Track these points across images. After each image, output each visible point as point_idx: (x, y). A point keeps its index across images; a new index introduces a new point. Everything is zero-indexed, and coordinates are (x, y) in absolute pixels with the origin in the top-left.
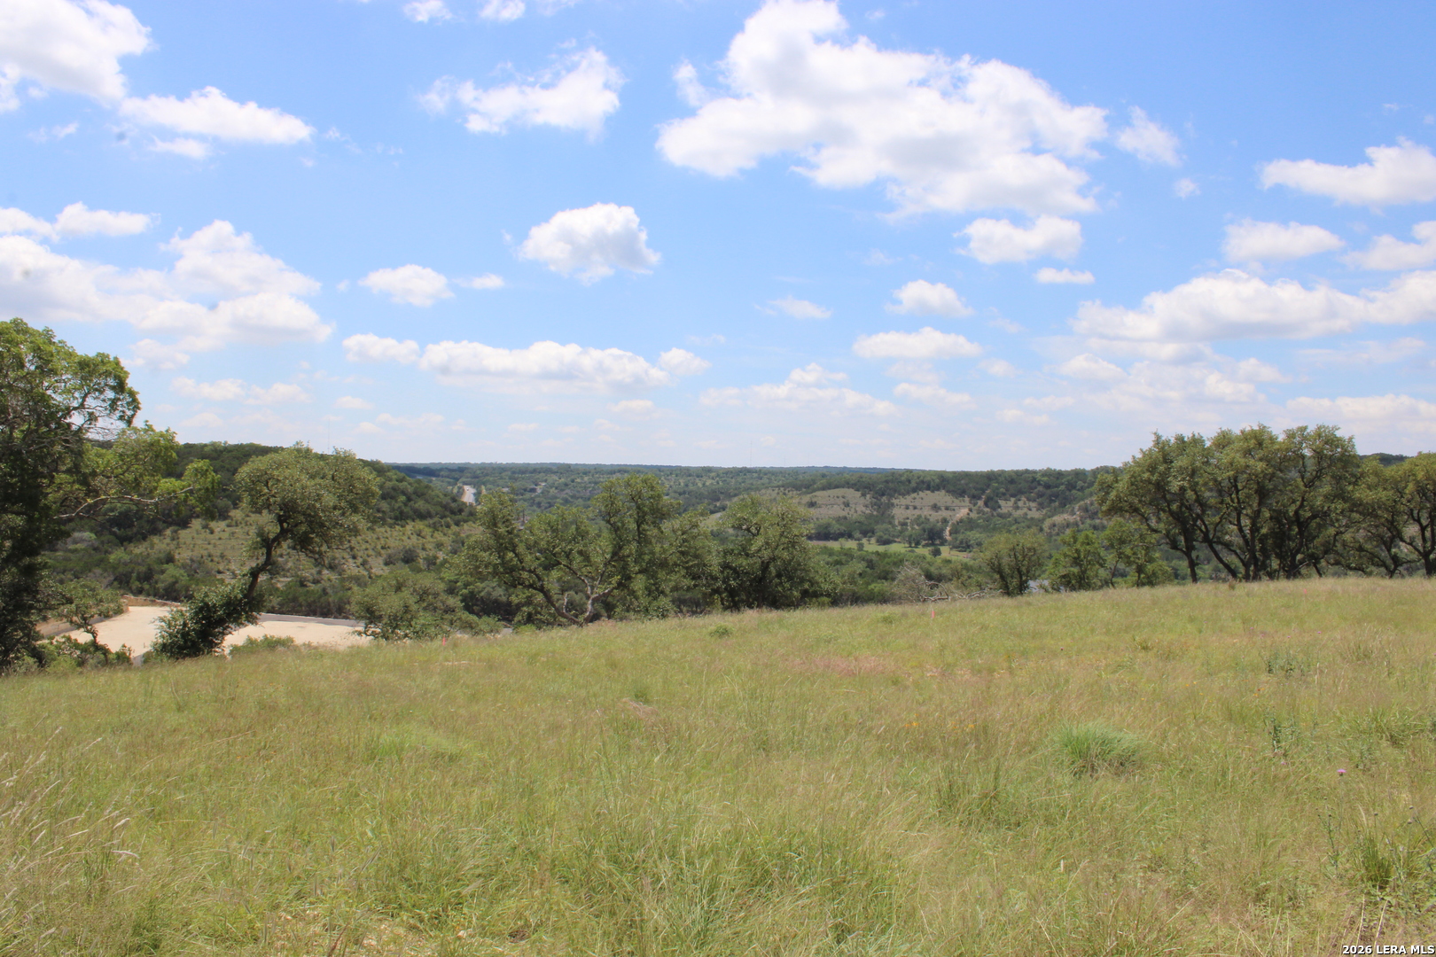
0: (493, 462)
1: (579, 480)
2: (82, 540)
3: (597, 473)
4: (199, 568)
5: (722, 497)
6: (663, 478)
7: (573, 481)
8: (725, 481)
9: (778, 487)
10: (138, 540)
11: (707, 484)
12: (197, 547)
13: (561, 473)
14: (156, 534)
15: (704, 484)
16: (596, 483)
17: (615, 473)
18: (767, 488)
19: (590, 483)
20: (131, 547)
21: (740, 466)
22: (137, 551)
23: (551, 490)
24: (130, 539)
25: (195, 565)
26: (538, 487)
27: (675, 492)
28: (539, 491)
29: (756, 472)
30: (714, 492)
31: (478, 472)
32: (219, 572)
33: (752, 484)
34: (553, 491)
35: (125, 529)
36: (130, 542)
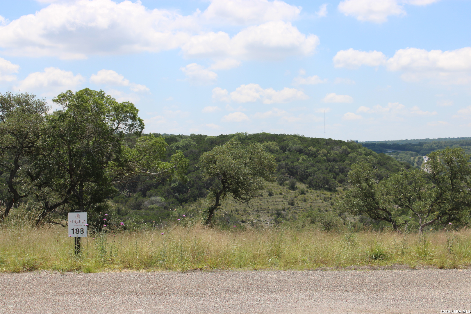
2: (156, 202)
4: (229, 219)
10: (191, 201)
12: (228, 205)
14: (202, 197)
20: (187, 206)
22: (191, 209)
24: (185, 201)
25: (227, 217)
32: (243, 222)
35: (183, 194)
36: (186, 202)
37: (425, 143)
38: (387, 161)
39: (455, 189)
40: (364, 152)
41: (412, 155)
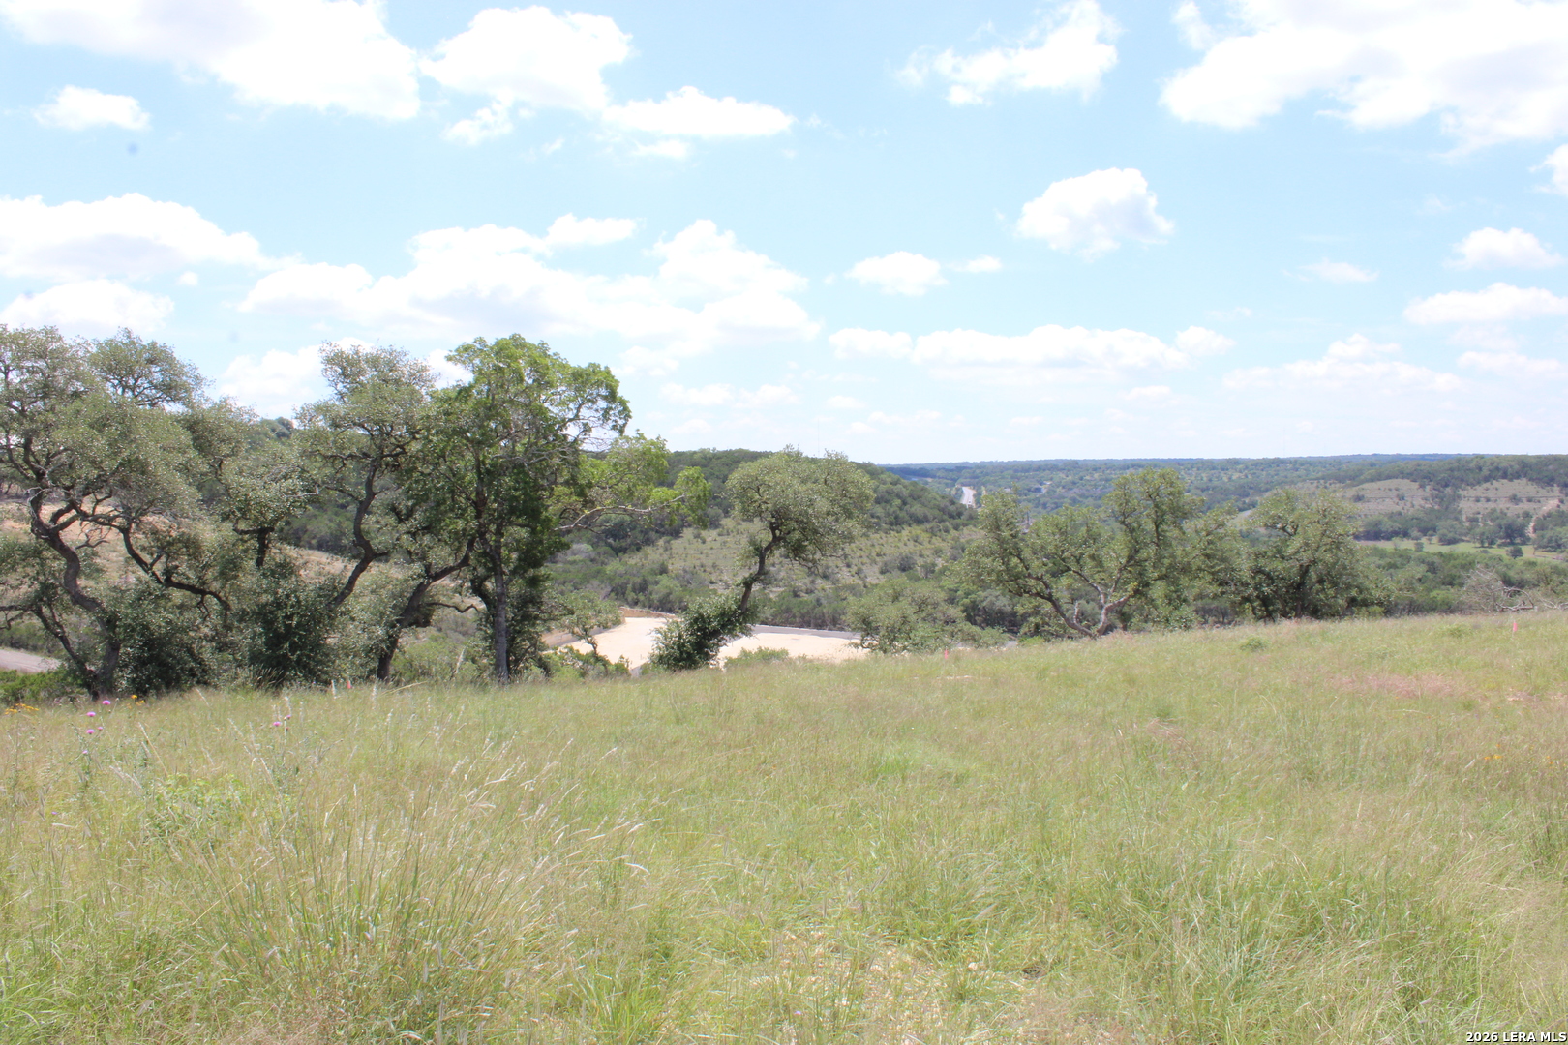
0: (994, 460)
1: (1088, 478)
2: (580, 552)
3: (1108, 469)
4: (692, 579)
5: (1251, 492)
6: (1182, 473)
7: (1081, 479)
8: (1255, 474)
9: (1318, 479)
10: (633, 551)
11: (1234, 478)
12: (689, 556)
13: (1068, 470)
14: (649, 545)
15: (1230, 479)
16: (1107, 480)
17: (1128, 468)
18: (1304, 480)
19: (1100, 480)
20: (626, 558)
21: (1271, 456)
22: (632, 562)
23: (1058, 490)
24: (623, 550)
25: (688, 576)
26: (1043, 487)
27: (1197, 488)
28: (1044, 490)
29: (1291, 463)
30: (1242, 486)
31: (978, 471)
32: (712, 583)
33: (1286, 477)
34: (1059, 490)
35: (619, 540)
36: (625, 553)
37: (965, 468)
38: (922, 493)
40: (888, 480)
41: (947, 485)
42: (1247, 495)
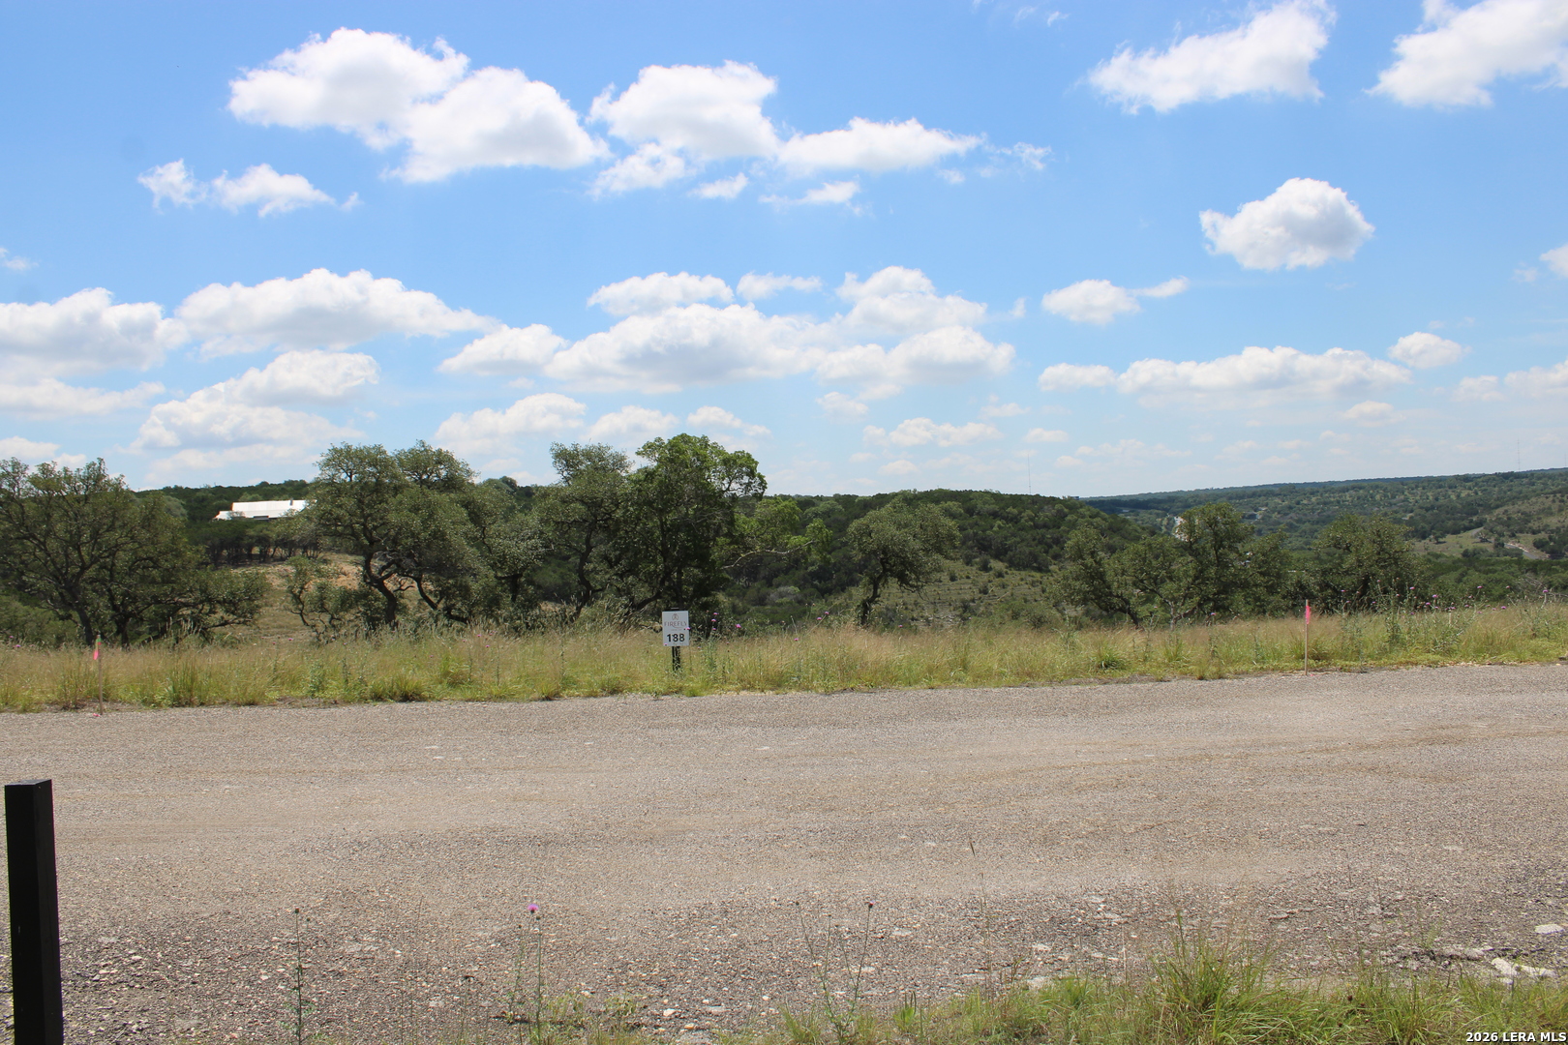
0: (1209, 488)
1: (1305, 502)
2: (787, 594)
3: (1326, 492)
4: (893, 617)
5: (1480, 510)
6: (1406, 493)
7: (1298, 503)
8: (1485, 490)
9: (1554, 493)
10: (838, 592)
11: (1463, 495)
12: (892, 595)
13: (1285, 495)
14: (853, 585)
15: (1458, 496)
16: (1325, 504)
17: (1348, 491)
18: (1538, 495)
19: (1318, 504)
20: (831, 598)
22: (837, 602)
23: (1273, 515)
24: (829, 591)
25: (890, 614)
26: (1258, 513)
27: (1421, 508)
28: (1259, 517)
29: (1526, 477)
30: (1469, 504)
31: (1190, 500)
32: (913, 619)
33: (1521, 492)
34: (1275, 516)
35: (825, 581)
36: (830, 594)
37: (1177, 498)
38: (1122, 525)
39: (1222, 563)
40: (1088, 513)
41: (1158, 515)
42: (1476, 513)
